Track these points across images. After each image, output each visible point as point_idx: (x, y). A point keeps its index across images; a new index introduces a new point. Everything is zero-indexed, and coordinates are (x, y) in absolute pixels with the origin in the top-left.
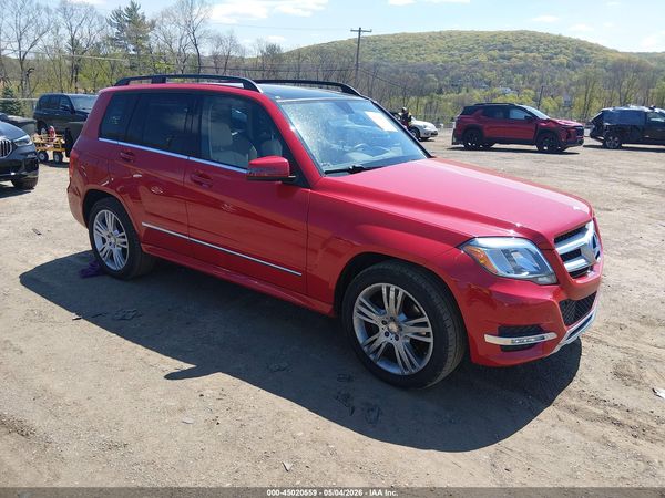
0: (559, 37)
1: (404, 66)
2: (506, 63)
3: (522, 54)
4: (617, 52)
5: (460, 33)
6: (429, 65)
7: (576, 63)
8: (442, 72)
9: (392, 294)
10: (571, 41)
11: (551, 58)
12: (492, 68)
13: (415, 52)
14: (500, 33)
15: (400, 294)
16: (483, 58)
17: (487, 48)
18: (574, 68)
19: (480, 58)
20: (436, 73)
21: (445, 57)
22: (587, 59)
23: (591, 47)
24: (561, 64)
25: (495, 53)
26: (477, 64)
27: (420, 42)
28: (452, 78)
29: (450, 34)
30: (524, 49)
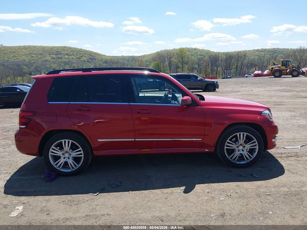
0: (81, 49)
1: (7, 61)
2: (60, 60)
3: (67, 57)
4: (105, 56)
5: (35, 47)
6: (21, 61)
7: (91, 60)
8: (29, 65)
9: (242, 136)
10: (87, 51)
11: (80, 58)
12: (54, 63)
13: (12, 55)
14: (54, 47)
15: (245, 135)
16: (48, 58)
17: (50, 54)
18: (90, 63)
19: (47, 59)
20: (26, 65)
21: (29, 57)
22: (94, 59)
23: (95, 53)
24: (85, 61)
25: (54, 56)
26: (46, 61)
27: (14, 50)
28: (35, 67)
29: (30, 47)
30: (67, 54)
